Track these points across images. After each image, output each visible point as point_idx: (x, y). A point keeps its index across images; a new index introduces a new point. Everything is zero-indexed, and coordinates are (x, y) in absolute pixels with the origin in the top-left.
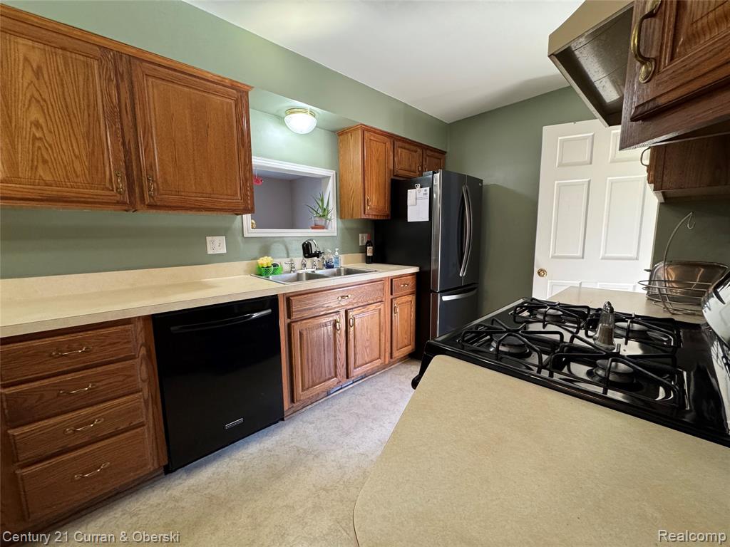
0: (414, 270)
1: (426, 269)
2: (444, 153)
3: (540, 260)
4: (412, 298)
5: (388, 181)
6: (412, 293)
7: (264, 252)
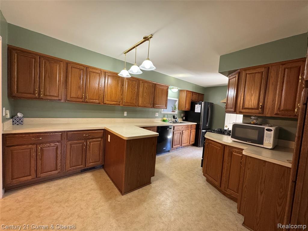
0: (196, 123)
1: (199, 123)
2: (204, 95)
3: (226, 124)
4: (195, 130)
5: (191, 102)
6: (195, 129)
7: (164, 117)
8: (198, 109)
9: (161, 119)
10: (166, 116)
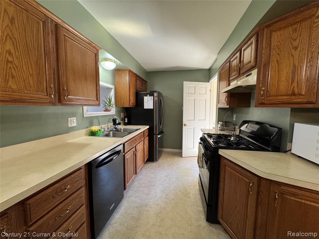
0: (148, 127)
2: (147, 82)
3: (185, 121)
4: (148, 138)
7: (91, 124)
8: (148, 103)
9: (84, 131)
10: (95, 121)
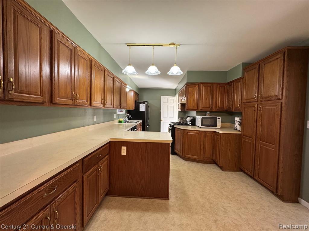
0: (142, 121)
2: (139, 95)
3: (162, 118)
4: (142, 127)
8: (142, 108)
9: (117, 120)
10: (120, 116)
